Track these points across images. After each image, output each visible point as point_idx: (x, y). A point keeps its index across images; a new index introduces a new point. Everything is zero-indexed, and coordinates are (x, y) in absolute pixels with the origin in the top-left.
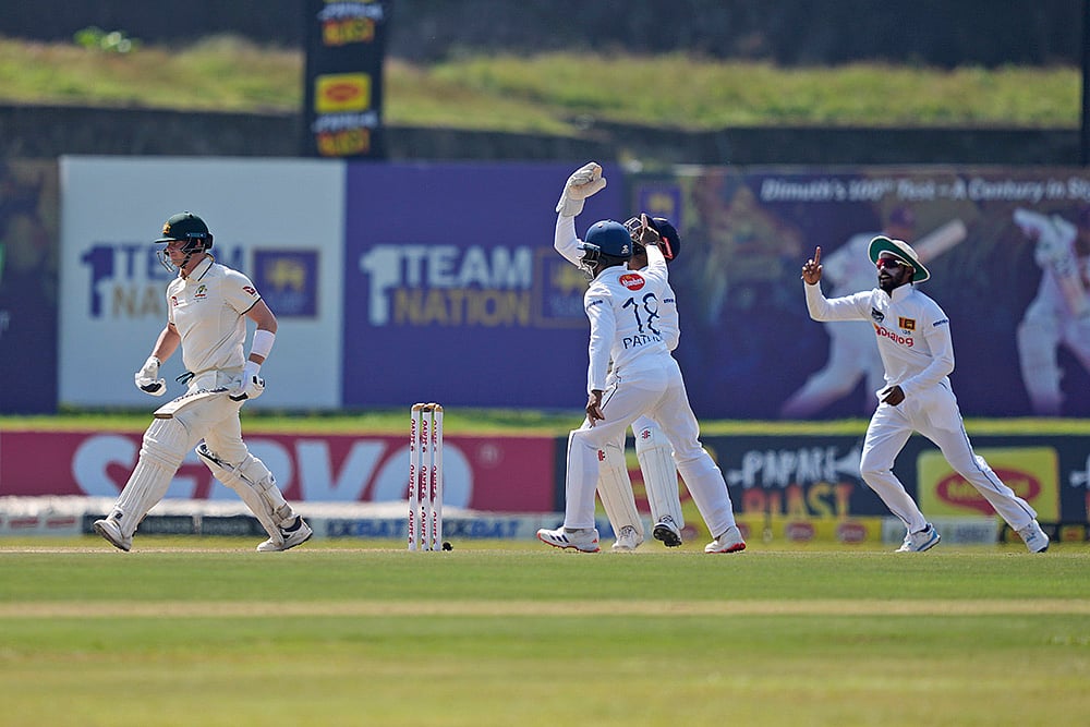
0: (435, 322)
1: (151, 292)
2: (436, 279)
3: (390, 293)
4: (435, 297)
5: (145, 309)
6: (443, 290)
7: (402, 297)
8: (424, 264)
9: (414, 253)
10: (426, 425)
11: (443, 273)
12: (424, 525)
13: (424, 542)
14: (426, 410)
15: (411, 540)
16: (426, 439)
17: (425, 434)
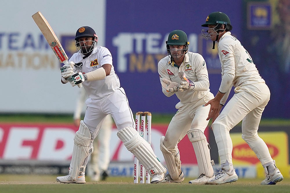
0: (150, 71)
2: (150, 49)
3: (127, 56)
4: (150, 58)
6: (154, 55)
7: (133, 59)
8: (144, 42)
9: (139, 37)
10: (143, 122)
11: (154, 47)
12: (141, 171)
13: (141, 179)
14: (143, 115)
15: (135, 178)
16: (143, 129)
17: (143, 127)
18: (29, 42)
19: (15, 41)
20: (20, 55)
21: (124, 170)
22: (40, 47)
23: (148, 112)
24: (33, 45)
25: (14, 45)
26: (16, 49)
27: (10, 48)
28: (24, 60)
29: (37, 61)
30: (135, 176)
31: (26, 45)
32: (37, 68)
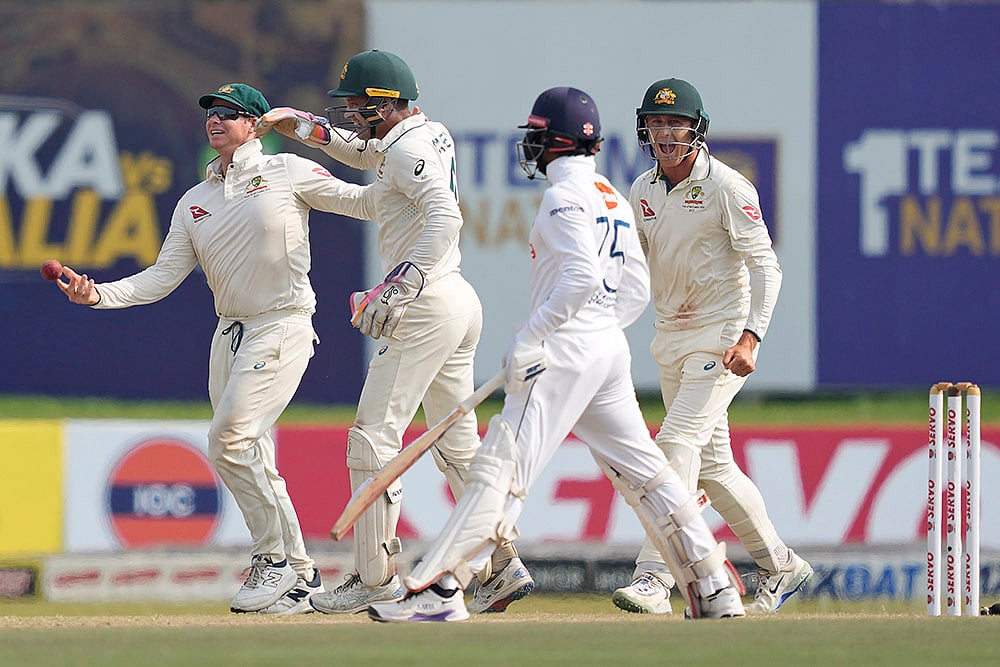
0: (963, 249)
1: (512, 208)
2: (962, 182)
3: (891, 205)
4: (963, 210)
5: (503, 234)
6: (975, 199)
7: (910, 211)
8: (945, 158)
9: (929, 142)
10: (953, 417)
11: (975, 173)
12: (951, 576)
13: (951, 602)
14: (953, 393)
15: (930, 599)
16: (954, 439)
17: (952, 431)
21: (888, 573)
23: (970, 384)
30: (929, 592)
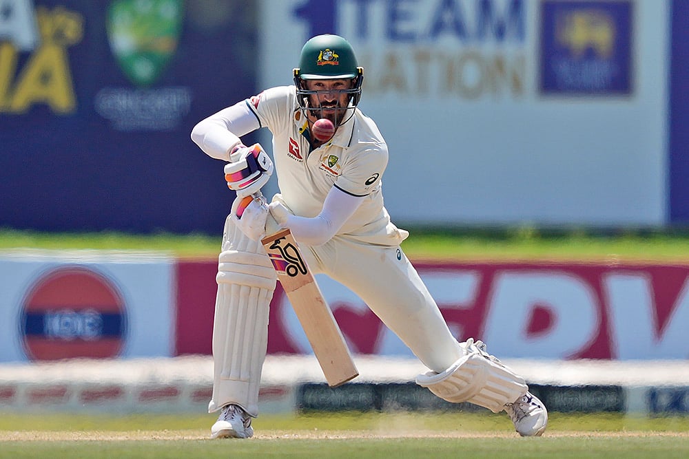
18: (448, 17)
19: (407, 16)
20: (422, 58)
22: (481, 34)
24: (459, 28)
25: (404, 27)
26: (410, 37)
27: (393, 35)
28: (435, 71)
29: (471, 74)
31: (437, 28)
32: (471, 94)
